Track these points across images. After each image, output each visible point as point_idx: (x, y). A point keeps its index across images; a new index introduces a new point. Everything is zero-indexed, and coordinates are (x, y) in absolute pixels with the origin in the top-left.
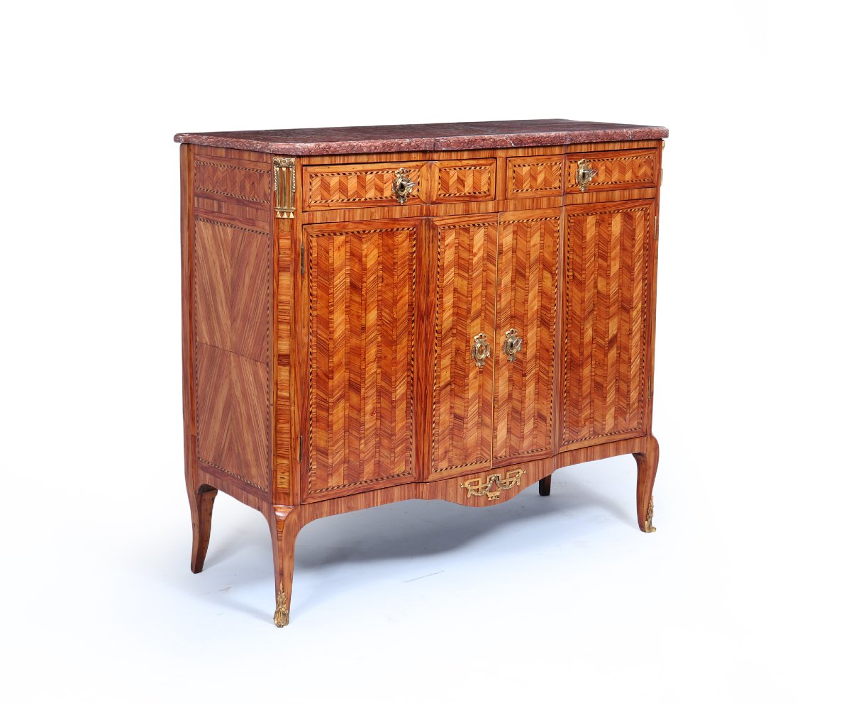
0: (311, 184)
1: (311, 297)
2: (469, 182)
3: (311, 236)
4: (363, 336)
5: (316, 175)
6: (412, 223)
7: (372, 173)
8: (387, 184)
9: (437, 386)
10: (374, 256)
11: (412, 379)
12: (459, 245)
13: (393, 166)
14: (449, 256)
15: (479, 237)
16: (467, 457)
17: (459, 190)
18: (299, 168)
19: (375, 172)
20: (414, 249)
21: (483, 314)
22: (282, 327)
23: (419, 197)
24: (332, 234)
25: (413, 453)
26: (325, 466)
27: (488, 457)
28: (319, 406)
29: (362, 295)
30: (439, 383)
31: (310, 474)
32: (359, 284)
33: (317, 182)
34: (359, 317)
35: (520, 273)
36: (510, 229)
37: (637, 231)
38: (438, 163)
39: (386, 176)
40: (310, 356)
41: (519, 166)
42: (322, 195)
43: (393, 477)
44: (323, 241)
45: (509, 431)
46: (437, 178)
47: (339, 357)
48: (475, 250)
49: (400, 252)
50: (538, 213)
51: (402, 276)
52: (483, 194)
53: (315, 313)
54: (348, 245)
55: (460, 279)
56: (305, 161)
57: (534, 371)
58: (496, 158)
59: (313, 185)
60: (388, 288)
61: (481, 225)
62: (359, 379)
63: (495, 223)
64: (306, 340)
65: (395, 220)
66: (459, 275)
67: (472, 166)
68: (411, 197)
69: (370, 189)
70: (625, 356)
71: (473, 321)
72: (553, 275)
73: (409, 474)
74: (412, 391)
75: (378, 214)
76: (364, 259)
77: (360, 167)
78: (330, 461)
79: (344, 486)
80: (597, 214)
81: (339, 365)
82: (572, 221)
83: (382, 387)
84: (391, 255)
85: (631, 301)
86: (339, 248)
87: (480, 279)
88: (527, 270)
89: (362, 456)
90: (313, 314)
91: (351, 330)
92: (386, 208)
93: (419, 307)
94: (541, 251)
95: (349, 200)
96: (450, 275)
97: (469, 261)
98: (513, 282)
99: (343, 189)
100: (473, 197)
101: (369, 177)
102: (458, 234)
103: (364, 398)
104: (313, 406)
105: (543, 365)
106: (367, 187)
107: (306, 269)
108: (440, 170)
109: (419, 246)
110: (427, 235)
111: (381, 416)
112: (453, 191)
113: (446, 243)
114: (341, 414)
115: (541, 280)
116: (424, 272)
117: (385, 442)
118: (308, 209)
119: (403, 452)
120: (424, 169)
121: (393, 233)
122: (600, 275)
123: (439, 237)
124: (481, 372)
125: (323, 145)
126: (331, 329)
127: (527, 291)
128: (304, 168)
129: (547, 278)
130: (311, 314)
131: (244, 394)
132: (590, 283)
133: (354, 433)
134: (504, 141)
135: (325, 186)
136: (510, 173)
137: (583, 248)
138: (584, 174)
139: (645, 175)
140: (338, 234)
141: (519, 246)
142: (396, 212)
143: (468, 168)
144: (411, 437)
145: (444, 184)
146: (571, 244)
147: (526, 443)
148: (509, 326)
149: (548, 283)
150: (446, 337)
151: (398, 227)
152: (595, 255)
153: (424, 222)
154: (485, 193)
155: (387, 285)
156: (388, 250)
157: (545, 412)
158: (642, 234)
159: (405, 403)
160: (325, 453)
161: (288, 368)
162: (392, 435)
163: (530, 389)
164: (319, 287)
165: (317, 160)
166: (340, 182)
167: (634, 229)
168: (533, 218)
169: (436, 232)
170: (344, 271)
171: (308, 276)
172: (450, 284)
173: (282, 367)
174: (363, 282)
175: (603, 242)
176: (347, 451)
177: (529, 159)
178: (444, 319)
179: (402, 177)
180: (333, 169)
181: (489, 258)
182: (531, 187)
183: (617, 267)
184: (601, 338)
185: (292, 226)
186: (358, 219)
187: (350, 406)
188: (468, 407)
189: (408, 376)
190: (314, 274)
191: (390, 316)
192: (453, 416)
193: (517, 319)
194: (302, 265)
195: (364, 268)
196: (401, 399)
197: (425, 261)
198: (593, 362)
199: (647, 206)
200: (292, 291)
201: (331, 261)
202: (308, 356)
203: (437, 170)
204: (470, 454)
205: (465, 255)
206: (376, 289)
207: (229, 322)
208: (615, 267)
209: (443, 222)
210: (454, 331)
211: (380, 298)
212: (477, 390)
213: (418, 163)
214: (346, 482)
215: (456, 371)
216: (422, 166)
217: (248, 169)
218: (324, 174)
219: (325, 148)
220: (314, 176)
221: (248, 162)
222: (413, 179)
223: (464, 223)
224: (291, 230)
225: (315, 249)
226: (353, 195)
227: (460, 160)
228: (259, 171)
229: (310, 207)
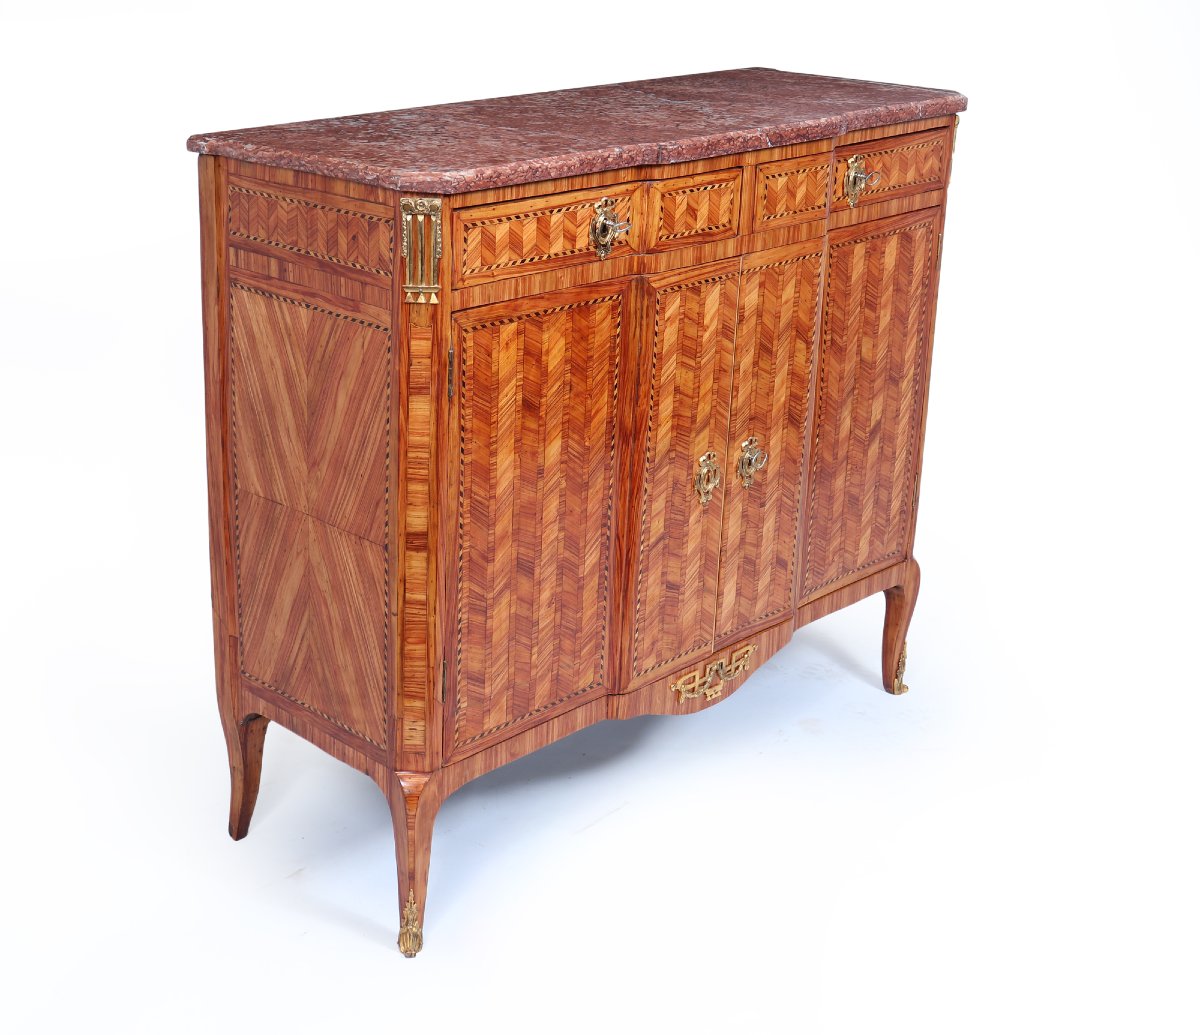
0: (465, 240)
1: (463, 434)
2: (703, 212)
3: (466, 331)
4: (541, 484)
5: (475, 225)
6: (616, 288)
7: (559, 211)
8: (582, 226)
9: (645, 544)
10: (559, 351)
11: (608, 538)
12: (686, 316)
13: (592, 195)
14: (670, 335)
15: (713, 299)
16: (681, 643)
17: (689, 227)
18: (448, 214)
19: (564, 209)
20: (618, 330)
21: (712, 421)
22: (413, 487)
23: (628, 244)
24: (497, 323)
25: (605, 652)
26: (481, 700)
27: (708, 637)
28: (472, 609)
29: (540, 418)
30: (649, 539)
31: (457, 717)
32: (535, 400)
33: (475, 236)
34: (534, 454)
35: (765, 350)
36: (756, 280)
37: (916, 259)
38: (659, 185)
39: (582, 213)
40: (461, 531)
41: (774, 176)
42: (483, 258)
43: (577, 694)
44: (484, 337)
45: (739, 593)
46: (658, 209)
47: (504, 524)
48: (706, 321)
49: (597, 338)
50: (795, 249)
51: (599, 378)
52: (721, 228)
53: (468, 459)
54: (522, 338)
55: (684, 371)
56: (458, 202)
57: (774, 498)
58: (743, 167)
59: (469, 242)
60: (578, 400)
61: (717, 279)
62: (531, 554)
63: (736, 274)
64: (454, 505)
65: (592, 286)
66: (683, 364)
67: (709, 183)
68: (616, 244)
69: (557, 238)
70: (888, 451)
71: (698, 433)
72: (808, 343)
73: (599, 684)
74: (607, 558)
75: (566, 279)
76: (544, 358)
77: (540, 203)
78: (487, 691)
79: (507, 724)
80: (867, 239)
81: (503, 538)
82: (835, 254)
83: (565, 560)
84: (583, 344)
85: (900, 367)
86: (507, 344)
87: (710, 367)
88: (775, 342)
89: (533, 672)
90: (466, 461)
91: (522, 478)
92: (580, 268)
93: (621, 423)
94: (796, 309)
96: (670, 367)
97: (697, 340)
98: (755, 364)
99: (515, 243)
100: (706, 236)
101: (556, 218)
102: (684, 300)
103: (539, 583)
104: (464, 610)
105: (788, 485)
106: (552, 236)
107: (455, 388)
108: (663, 196)
109: (625, 325)
110: (639, 305)
111: (563, 606)
112: (679, 228)
113: (667, 315)
114: (504, 614)
115: (792, 356)
116: (632, 365)
117: (567, 644)
118: (460, 285)
119: (591, 654)
120: (637, 194)
121: (588, 309)
122: (865, 333)
123: (658, 307)
124: (705, 512)
126: (493, 481)
127: (772, 373)
128: (455, 214)
129: (800, 351)
130: (462, 462)
131: (337, 588)
132: (852, 348)
133: (524, 640)
134: (758, 139)
135: (488, 242)
136: (761, 190)
137: (847, 295)
138: (855, 178)
139: (931, 170)
140: (506, 321)
141: (767, 306)
142: (595, 273)
143: (702, 188)
144: (604, 628)
145: (668, 218)
146: (832, 291)
147: (760, 605)
148: (746, 433)
149: (800, 358)
150: (660, 467)
151: (596, 297)
152: (861, 304)
153: (634, 283)
154: (724, 226)
155: (577, 395)
156: (580, 337)
157: (785, 556)
158: (922, 262)
159: (596, 579)
160: (480, 680)
161: (424, 554)
162: (577, 632)
163: (769, 526)
164: (476, 414)
165: (476, 199)
166: (511, 232)
167: (913, 257)
168: (788, 258)
169: (652, 299)
170: (514, 382)
171: (459, 398)
172: (670, 382)
173: (413, 553)
174: (541, 396)
175: (872, 280)
176: (512, 670)
177: (787, 163)
178: (659, 437)
179: (606, 213)
180: (501, 210)
181: (725, 331)
182: (787, 209)
183: (888, 318)
184: (860, 428)
185: (434, 317)
186: (536, 291)
187: (518, 598)
188: (686, 568)
189: (603, 535)
190: (467, 394)
191: (579, 444)
192: (665, 587)
193: (758, 421)
194: (450, 382)
195: (544, 373)
196: (592, 573)
197: (634, 349)
198: (849, 467)
199: (930, 219)
200: (433, 429)
201: (494, 369)
202: (457, 530)
203: (658, 196)
204: (685, 640)
205: (692, 331)
206: (560, 404)
207: (304, 467)
208: (885, 318)
209: (664, 282)
210: (673, 455)
211: (567, 417)
212: (699, 539)
213: (629, 186)
214: (510, 717)
215: (673, 516)
216: (635, 190)
217: (343, 212)
218: (486, 221)
219: (491, 177)
220: (470, 225)
221: (345, 199)
222: (620, 215)
223: (693, 280)
224: (434, 322)
225: (470, 353)
226: (530, 252)
227: (692, 176)
228: (367, 217)
229: (463, 281)
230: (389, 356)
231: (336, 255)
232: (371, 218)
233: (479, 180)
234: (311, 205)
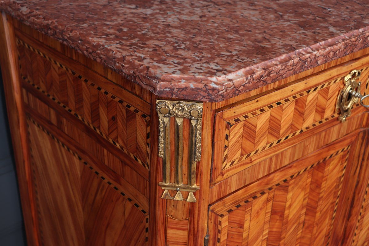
0: (227, 137)
6: (349, 140)
8: (332, 99)
10: (299, 202)
13: (345, 69)
18: (209, 116)
19: (320, 87)
20: (344, 172)
32: (276, 244)
33: (237, 131)
39: (332, 87)
42: (243, 149)
44: (238, 215)
54: (270, 204)
56: (221, 104)
59: (231, 137)
60: (307, 231)
65: (330, 145)
68: (355, 107)
76: (286, 212)
77: (300, 86)
84: (318, 191)
86: (257, 213)
93: (335, 234)
95: (279, 141)
99: (273, 127)
101: (312, 95)
106: (306, 113)
109: (349, 165)
118: (219, 179)
128: (218, 114)
135: (249, 133)
140: (258, 195)
151: (332, 152)
153: (361, 134)
155: (307, 228)
156: (315, 187)
165: (240, 97)
170: (260, 238)
178: (360, 237)
179: (352, 84)
180: (264, 100)
185: (191, 213)
186: (286, 163)
195: (285, 223)
201: (245, 236)
206: (295, 239)
217: (103, 91)
218: (250, 115)
219: (262, 76)
220: (233, 122)
221: (104, 80)
222: (362, 82)
224: (190, 216)
225: (224, 232)
226: (287, 131)
228: (125, 104)
229: (222, 174)
230: (147, 235)
231: (99, 128)
232: (129, 106)
233: (249, 82)
234: (77, 75)
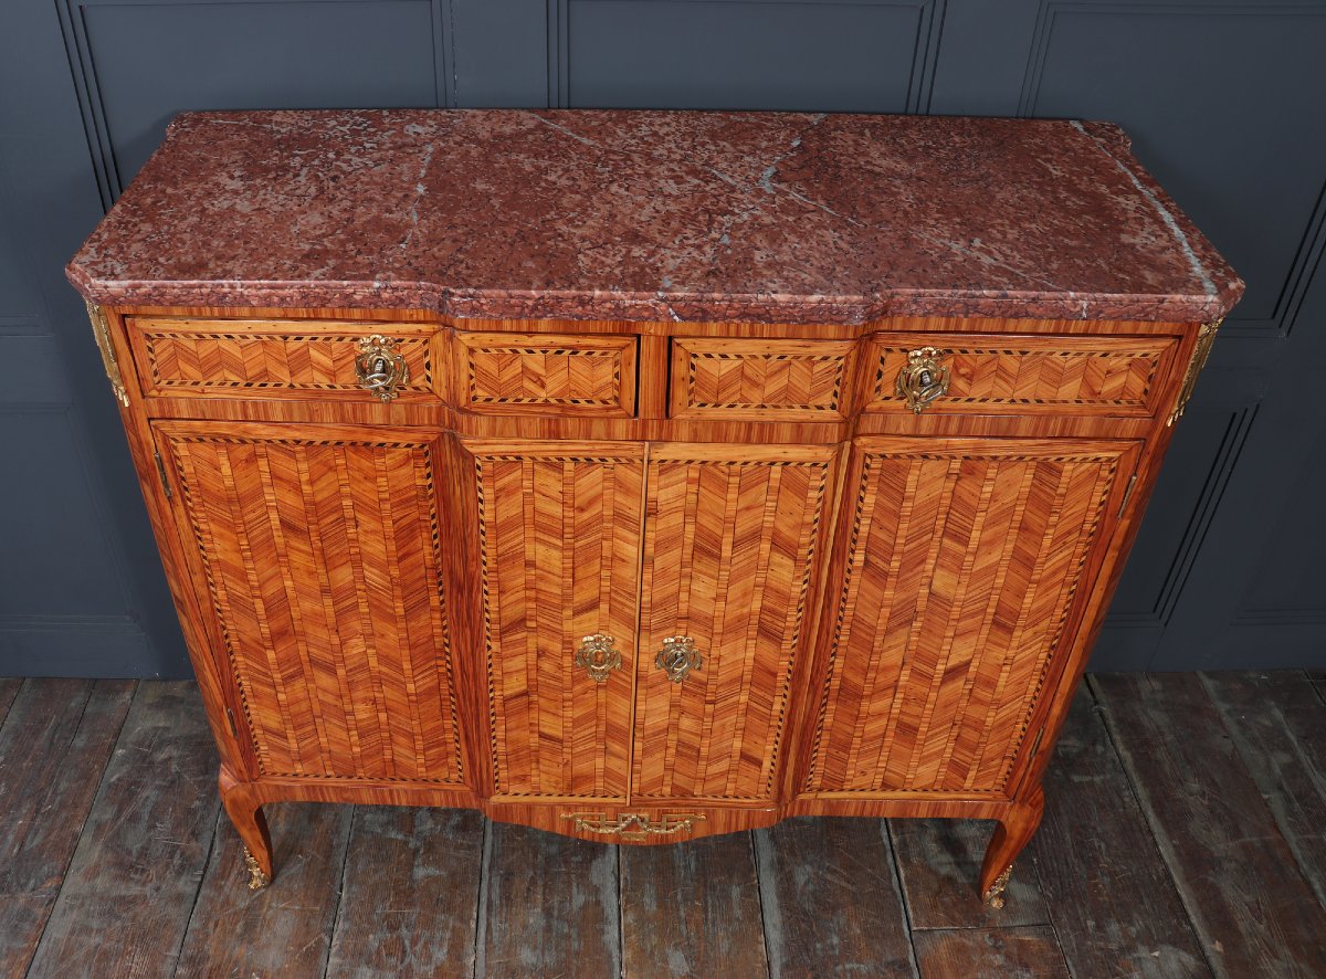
0: (151, 350)
1: (197, 533)
2: (560, 379)
3: (174, 439)
4: (328, 601)
5: (160, 335)
6: (419, 436)
7: (299, 339)
9: (497, 693)
10: (329, 484)
12: (538, 490)
13: (355, 328)
14: (508, 506)
15: (589, 481)
16: (572, 787)
17: (529, 393)
18: (115, 320)
19: (307, 337)
21: (604, 607)
23: (431, 392)
24: (220, 440)
26: (285, 750)
27: (619, 792)
28: (255, 680)
29: (310, 543)
30: (501, 691)
31: (257, 753)
32: (299, 525)
33: (164, 347)
34: (309, 574)
35: (705, 551)
36: (680, 474)
37: (1071, 499)
38: (465, 337)
39: (340, 346)
40: (220, 615)
41: (709, 356)
42: (183, 372)
44: (204, 450)
45: (670, 769)
46: (465, 364)
47: (280, 623)
48: (579, 503)
49: (394, 482)
50: (765, 450)
51: (404, 522)
52: (598, 404)
53: (212, 557)
55: (541, 547)
57: (734, 699)
58: (639, 337)
59: (156, 351)
61: (596, 461)
62: (330, 657)
63: (637, 461)
65: (373, 428)
66: (541, 539)
67: (566, 347)
68: (411, 389)
69: (301, 368)
70: (984, 695)
71: (579, 612)
72: (800, 561)
73: (459, 782)
75: (327, 413)
76: (305, 487)
77: (263, 326)
78: (293, 746)
79: (328, 776)
80: (954, 457)
82: (878, 465)
86: (242, 463)
87: (595, 551)
88: (727, 548)
90: (208, 557)
92: (348, 406)
93: (451, 573)
94: (769, 519)
96: (513, 539)
97: (566, 520)
98: (686, 564)
100: (568, 409)
101: (295, 346)
102: (531, 473)
103: (347, 683)
104: (243, 678)
105: (762, 694)
107: (174, 489)
108: (474, 350)
109: (438, 477)
110: (455, 463)
111: (388, 709)
112: (510, 392)
113: (499, 485)
115: (763, 568)
118: (154, 393)
119: (442, 757)
120: (438, 338)
121: (372, 450)
122: (941, 565)
123: (479, 473)
124: (603, 686)
125: (148, 285)
127: (721, 579)
129: (781, 565)
130: (205, 557)
132: (912, 577)
135: (187, 357)
136: (680, 369)
137: (902, 516)
138: (926, 377)
139: (1123, 392)
141: (705, 506)
142: (375, 414)
143: (552, 351)
145: (485, 378)
146: (867, 507)
148: (672, 630)
149: (781, 573)
150: (511, 630)
151: (382, 440)
152: (934, 532)
153: (446, 437)
154: (604, 402)
155: (368, 532)
157: (757, 755)
159: (436, 700)
160: (280, 735)
162: (414, 734)
163: (724, 721)
164: (212, 520)
166: (222, 351)
167: (1063, 496)
168: (746, 459)
169: (470, 462)
170: (261, 501)
171: (183, 500)
172: (517, 553)
174: (308, 523)
175: (961, 508)
177: (741, 343)
178: (504, 603)
179: (378, 353)
181: (620, 519)
182: (745, 401)
183: (995, 557)
184: (925, 663)
185: (131, 417)
187: (317, 687)
189: (438, 666)
190: (193, 499)
192: (537, 735)
193: (695, 622)
194: (165, 483)
196: (428, 693)
197: (456, 506)
198: (899, 696)
199: (1114, 455)
201: (228, 483)
202: (213, 612)
203: (463, 351)
204: (580, 784)
205: (552, 509)
206: (343, 535)
208: (989, 556)
209: (488, 449)
211: (356, 550)
212: (593, 708)
213: (423, 327)
215: (540, 679)
216: (435, 333)
218: (178, 334)
220: (154, 335)
223: (545, 454)
225: (187, 462)
226: (258, 376)
227: (530, 333)
